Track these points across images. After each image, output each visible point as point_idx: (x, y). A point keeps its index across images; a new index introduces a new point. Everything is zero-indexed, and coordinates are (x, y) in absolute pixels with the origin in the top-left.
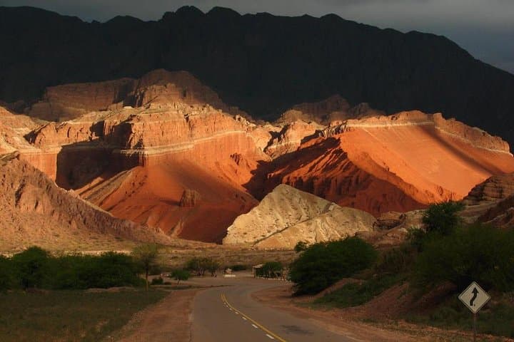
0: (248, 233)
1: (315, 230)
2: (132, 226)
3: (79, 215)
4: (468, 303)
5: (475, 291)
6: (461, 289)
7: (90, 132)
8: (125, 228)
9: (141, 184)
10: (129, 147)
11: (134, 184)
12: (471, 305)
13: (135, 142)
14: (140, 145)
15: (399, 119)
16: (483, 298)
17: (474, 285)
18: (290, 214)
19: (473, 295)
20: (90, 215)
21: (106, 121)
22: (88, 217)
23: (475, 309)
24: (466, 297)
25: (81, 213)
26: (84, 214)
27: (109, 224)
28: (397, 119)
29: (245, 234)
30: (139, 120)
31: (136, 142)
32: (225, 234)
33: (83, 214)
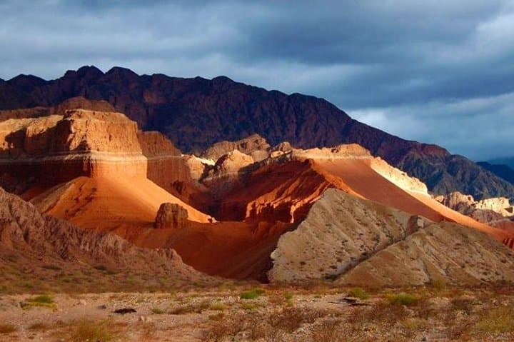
0: (307, 262)
1: (418, 257)
2: (120, 246)
3: (14, 224)
7: (6, 143)
8: (107, 250)
9: (89, 199)
10: (68, 151)
11: (77, 199)
13: (75, 144)
14: (83, 147)
15: (340, 152)
18: (360, 232)
20: (37, 225)
21: (29, 128)
22: (32, 228)
25: (18, 219)
26: (25, 221)
27: (75, 241)
28: (338, 151)
29: (303, 263)
30: (80, 116)
31: (77, 145)
32: (269, 264)
33: (22, 220)
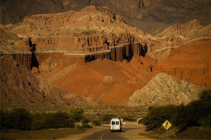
0: (142, 101)
4: (165, 127)
5: (167, 123)
6: (163, 122)
12: (166, 127)
16: (170, 125)
17: (167, 121)
19: (166, 124)
23: (167, 129)
24: (164, 125)
29: (140, 101)
